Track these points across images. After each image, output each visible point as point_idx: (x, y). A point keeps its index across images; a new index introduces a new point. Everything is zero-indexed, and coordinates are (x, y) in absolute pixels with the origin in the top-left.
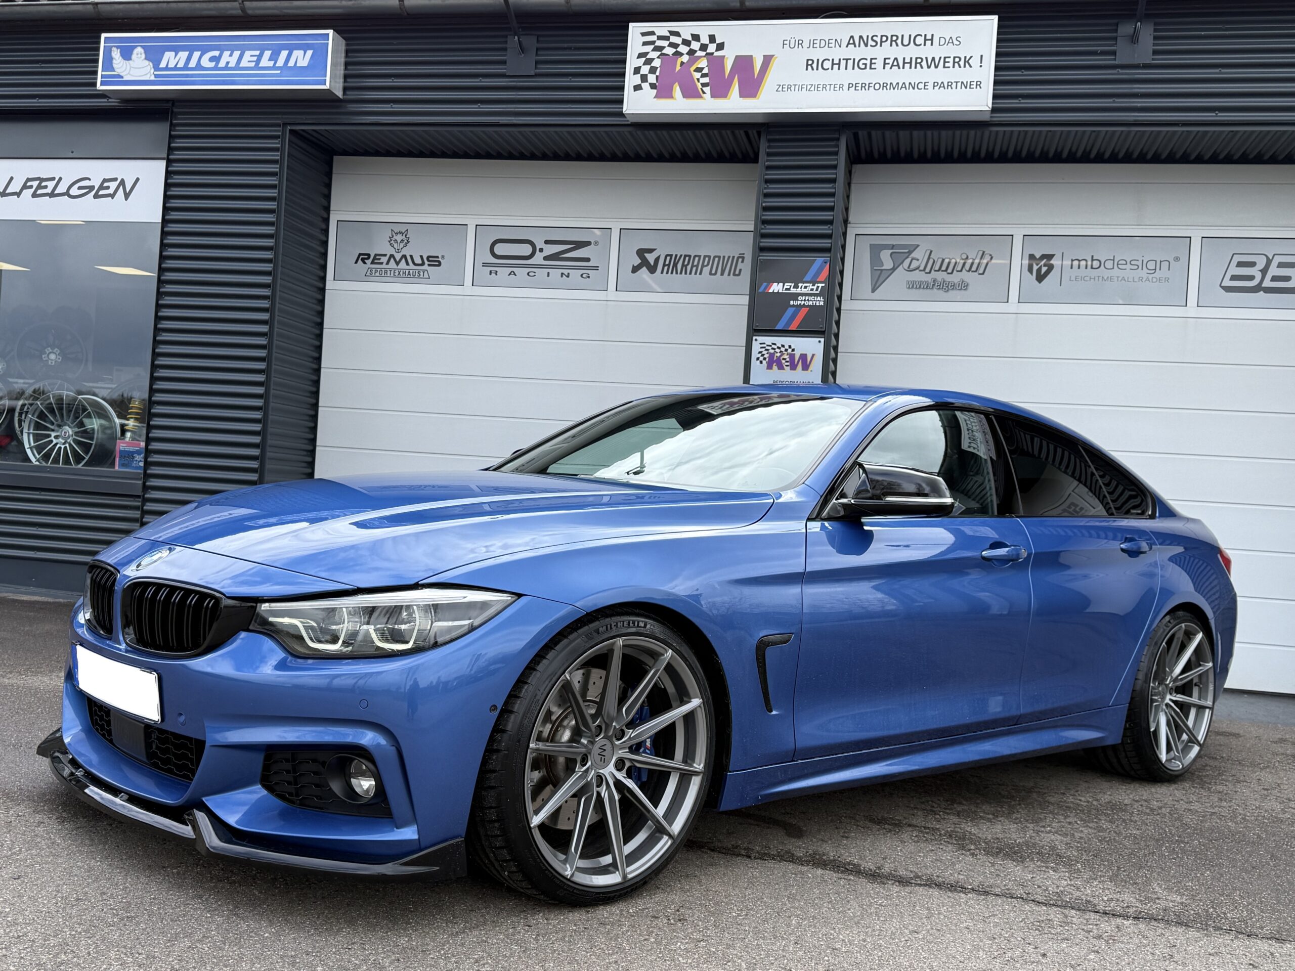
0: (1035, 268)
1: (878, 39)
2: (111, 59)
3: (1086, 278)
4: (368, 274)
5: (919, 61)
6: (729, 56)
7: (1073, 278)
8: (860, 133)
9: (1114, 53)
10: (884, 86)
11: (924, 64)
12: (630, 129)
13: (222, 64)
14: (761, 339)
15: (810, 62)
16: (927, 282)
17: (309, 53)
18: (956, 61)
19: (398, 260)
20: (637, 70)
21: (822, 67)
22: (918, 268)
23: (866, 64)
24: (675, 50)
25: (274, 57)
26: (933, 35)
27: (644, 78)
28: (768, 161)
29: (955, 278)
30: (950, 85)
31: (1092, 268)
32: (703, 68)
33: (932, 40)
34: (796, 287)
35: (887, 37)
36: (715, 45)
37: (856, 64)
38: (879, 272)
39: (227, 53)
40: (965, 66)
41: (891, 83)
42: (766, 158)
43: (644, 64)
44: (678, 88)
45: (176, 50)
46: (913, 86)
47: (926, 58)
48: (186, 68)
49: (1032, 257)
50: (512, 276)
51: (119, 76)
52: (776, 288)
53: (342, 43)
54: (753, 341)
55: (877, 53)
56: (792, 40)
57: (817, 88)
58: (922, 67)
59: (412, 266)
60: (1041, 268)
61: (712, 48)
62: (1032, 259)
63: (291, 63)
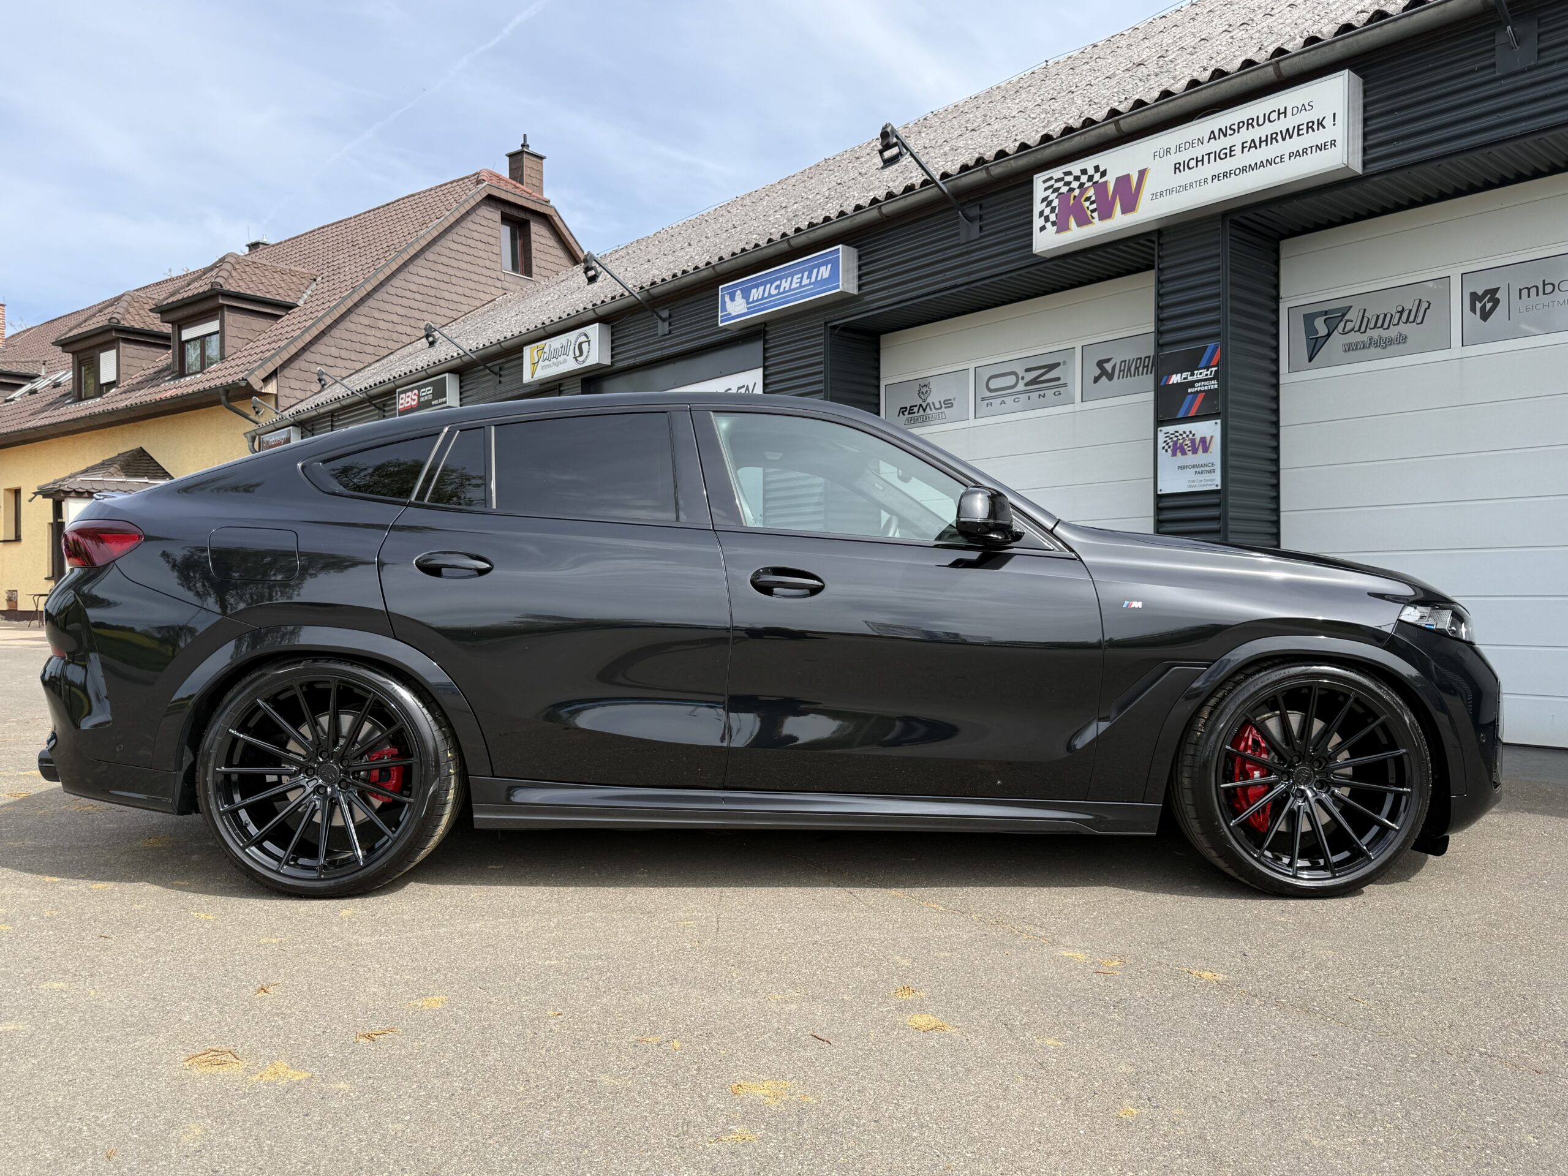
0: (1479, 305)
1: (1235, 127)
2: (725, 302)
3: (1540, 306)
5: (1274, 136)
6: (1111, 180)
7: (1523, 309)
9: (1493, 65)
10: (1244, 170)
11: (1279, 138)
13: (782, 290)
14: (1165, 429)
15: (1178, 166)
16: (1363, 342)
17: (829, 266)
18: (1310, 126)
19: (924, 408)
20: (1041, 213)
21: (1189, 168)
22: (1353, 329)
23: (1226, 154)
24: (1067, 188)
25: (809, 277)
26: (1286, 108)
27: (1047, 219)
28: (1162, 262)
29: (1393, 332)
30: (1305, 151)
31: (1544, 294)
32: (1090, 197)
33: (1285, 113)
34: (1192, 375)
35: (1243, 122)
36: (1099, 174)
37: (1219, 156)
38: (1315, 340)
39: (784, 280)
40: (1318, 129)
41: (1250, 165)
42: (1159, 262)
43: (1047, 206)
44: (1073, 220)
45: (757, 286)
46: (1270, 162)
47: (1281, 132)
48: (763, 298)
49: (1473, 295)
50: (1002, 405)
51: (730, 314)
52: (1176, 379)
53: (853, 252)
54: (1159, 434)
55: (1236, 140)
56: (1162, 151)
57: (1185, 187)
58: (1277, 141)
59: (934, 411)
60: (1484, 305)
61: (1097, 177)
62: (1474, 297)
63: (819, 279)
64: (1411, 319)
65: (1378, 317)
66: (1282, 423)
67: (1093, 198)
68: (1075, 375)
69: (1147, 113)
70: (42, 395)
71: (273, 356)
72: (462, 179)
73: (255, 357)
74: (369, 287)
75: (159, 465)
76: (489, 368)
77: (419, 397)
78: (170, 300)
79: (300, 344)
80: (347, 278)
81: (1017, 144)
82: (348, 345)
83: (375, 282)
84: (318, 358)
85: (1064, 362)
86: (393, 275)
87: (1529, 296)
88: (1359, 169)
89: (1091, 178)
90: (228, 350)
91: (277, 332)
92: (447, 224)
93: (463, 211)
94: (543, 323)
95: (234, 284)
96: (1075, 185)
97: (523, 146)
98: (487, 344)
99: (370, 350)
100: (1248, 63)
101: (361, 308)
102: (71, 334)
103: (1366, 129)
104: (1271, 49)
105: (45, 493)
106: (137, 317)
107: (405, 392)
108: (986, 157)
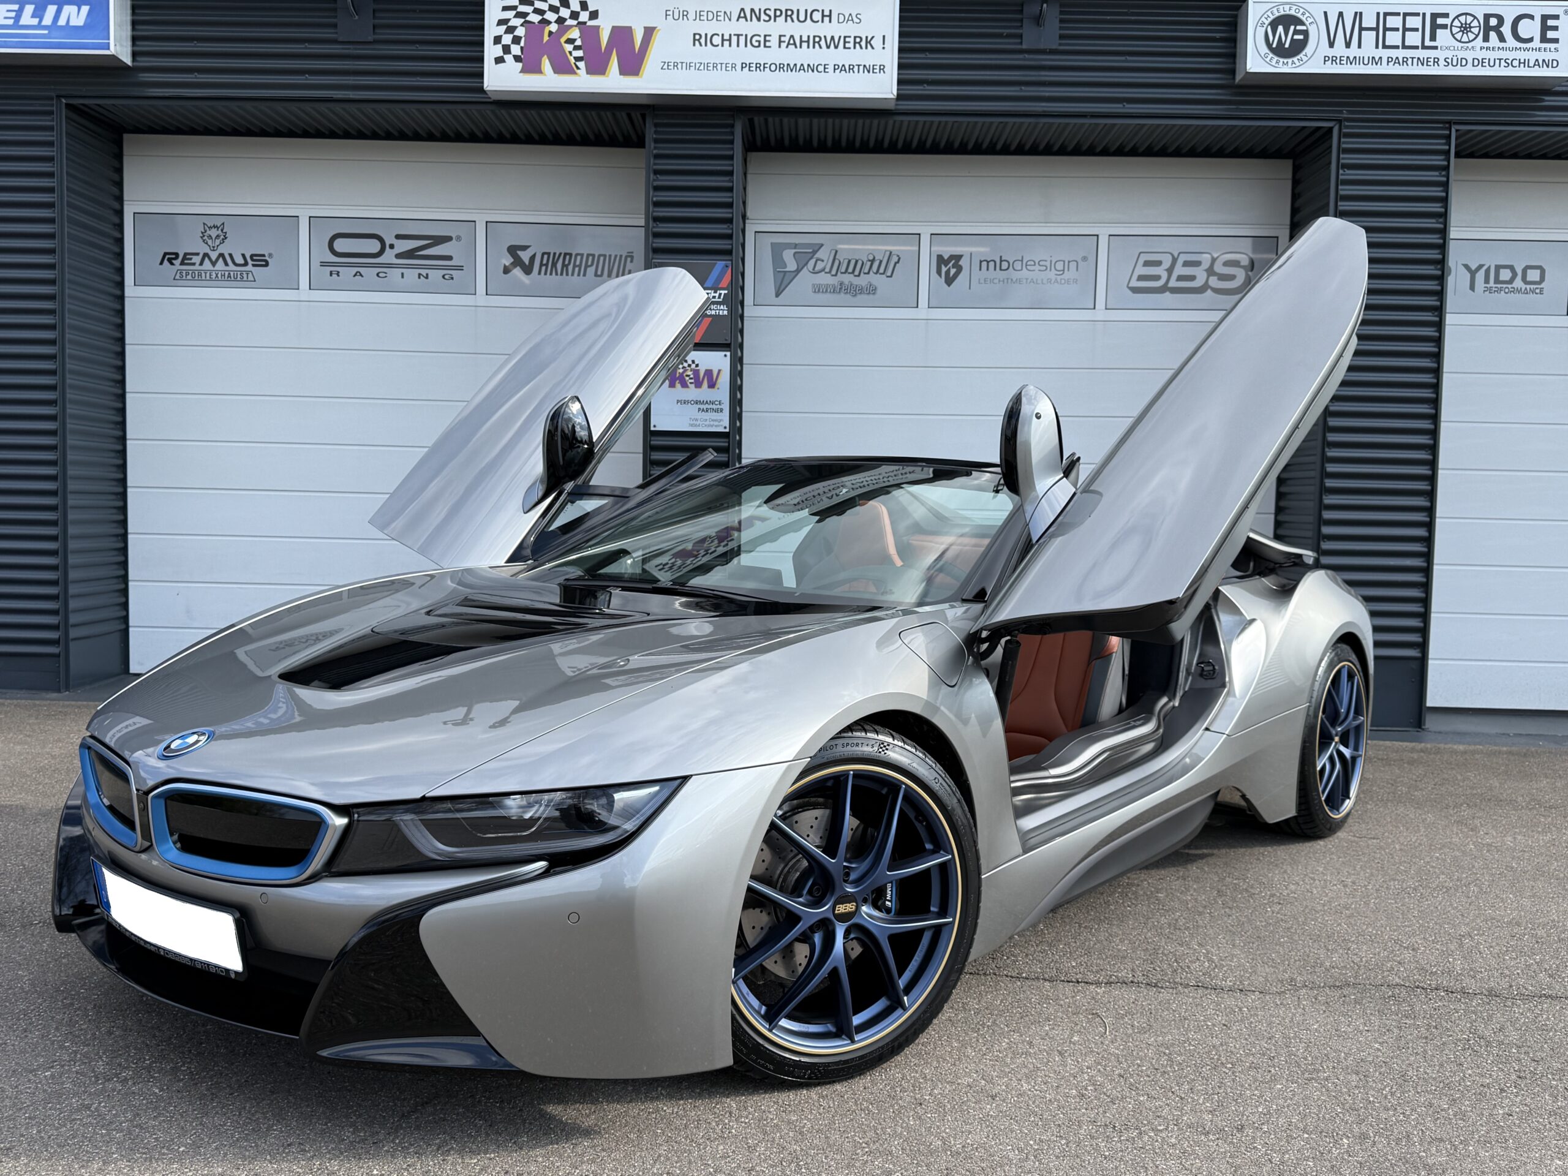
0: (944, 269)
1: (772, 13)
3: (996, 281)
4: (177, 277)
6: (605, 26)
7: (982, 281)
8: (756, 119)
9: (1021, 36)
10: (781, 67)
11: (823, 43)
12: (492, 107)
16: (833, 285)
18: (857, 41)
19: (214, 259)
20: (497, 40)
21: (711, 43)
22: (823, 270)
23: (759, 42)
24: (540, 17)
27: (507, 49)
28: (655, 148)
29: (863, 281)
30: (851, 68)
31: (1001, 269)
32: (575, 40)
33: (830, 16)
35: (781, 11)
36: (587, 13)
37: (749, 41)
38: (782, 274)
40: (866, 48)
42: (653, 145)
43: (506, 32)
44: (547, 61)
46: (812, 68)
49: (940, 258)
50: (358, 278)
55: (771, 29)
56: (676, 12)
57: (706, 67)
58: (820, 47)
59: (232, 267)
60: (949, 269)
61: (584, 17)
63: (62, 22)
67: (578, 43)
68: (476, 257)
87: (988, 269)
88: (891, 102)
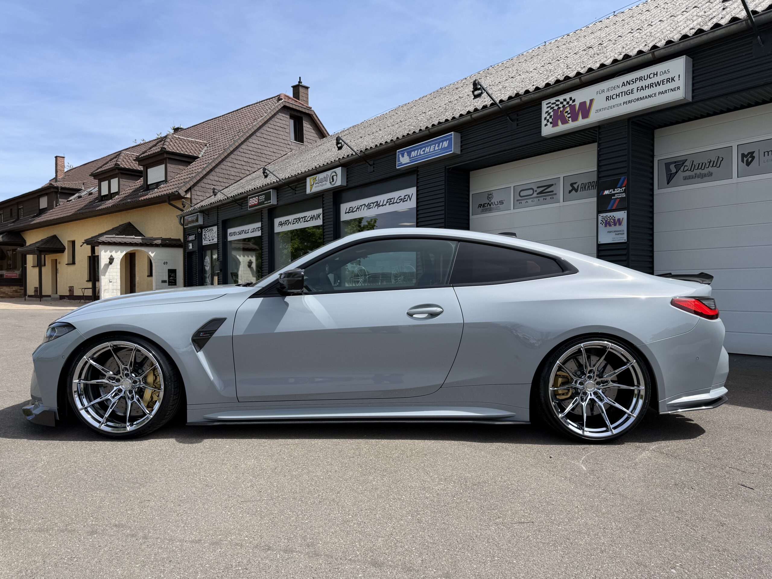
0: (745, 159)
1: (634, 80)
2: (399, 158)
4: (482, 211)
5: (652, 84)
6: (577, 103)
7: (766, 161)
9: (751, 54)
10: (638, 99)
11: (654, 85)
13: (426, 152)
14: (602, 215)
15: (607, 98)
16: (692, 176)
17: (448, 141)
19: (490, 205)
20: (545, 119)
21: (613, 99)
24: (557, 107)
25: (438, 146)
26: (657, 72)
27: (548, 121)
29: (706, 171)
30: (666, 91)
33: (657, 74)
34: (614, 191)
35: (638, 78)
36: (572, 101)
37: (626, 93)
38: (670, 175)
39: (427, 148)
40: (672, 82)
41: (641, 98)
43: (548, 115)
44: (560, 121)
45: (414, 150)
46: (650, 96)
47: (655, 83)
48: (417, 156)
50: (526, 203)
51: (402, 163)
52: (606, 192)
53: (459, 135)
54: (599, 216)
55: (634, 86)
56: (600, 91)
57: (611, 107)
58: (653, 87)
59: (495, 206)
60: (748, 159)
61: (571, 102)
62: (743, 156)
63: (443, 147)
64: (714, 165)
65: (699, 164)
66: (655, 212)
67: (569, 112)
68: (560, 190)
69: (594, 74)
70: (84, 198)
71: (189, 181)
72: (272, 98)
73: (182, 181)
74: (231, 149)
75: (138, 230)
76: (290, 187)
77: (258, 200)
78: (143, 155)
79: (201, 175)
80: (222, 144)
81: (534, 87)
82: (222, 175)
83: (234, 147)
84: (209, 182)
85: (555, 184)
86: (242, 143)
87: (768, 155)
88: (690, 99)
89: (568, 103)
90: (169, 178)
91: (190, 170)
92: (266, 120)
93: (273, 113)
94: (316, 167)
95: (171, 148)
96: (561, 106)
97: (299, 82)
98: (290, 176)
99: (232, 177)
100: (640, 52)
101: (228, 158)
102: (98, 171)
103: (694, 81)
104: (651, 45)
105: (87, 242)
106: (127, 163)
107: (252, 198)
108: (520, 93)
